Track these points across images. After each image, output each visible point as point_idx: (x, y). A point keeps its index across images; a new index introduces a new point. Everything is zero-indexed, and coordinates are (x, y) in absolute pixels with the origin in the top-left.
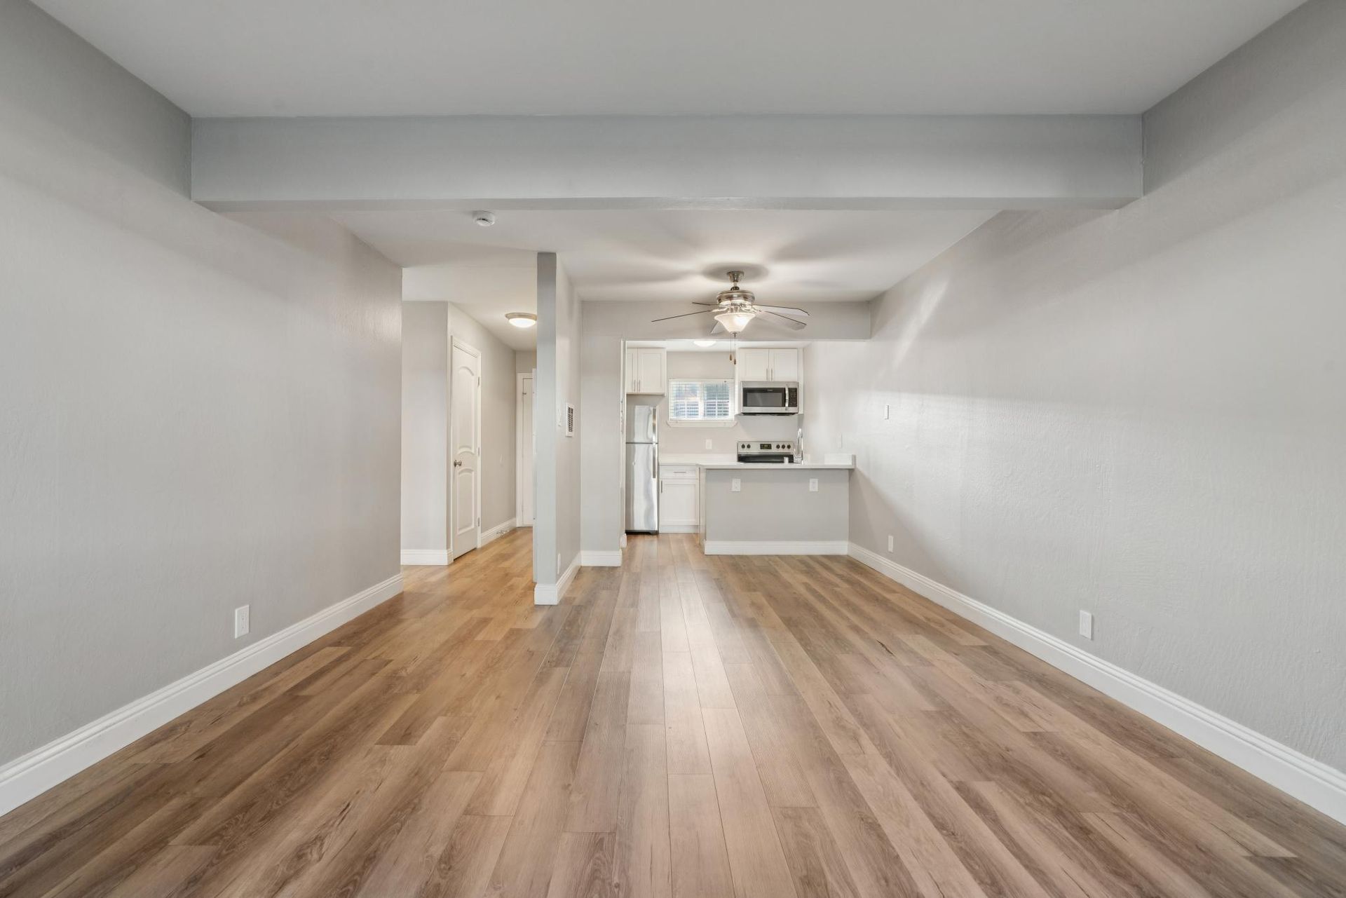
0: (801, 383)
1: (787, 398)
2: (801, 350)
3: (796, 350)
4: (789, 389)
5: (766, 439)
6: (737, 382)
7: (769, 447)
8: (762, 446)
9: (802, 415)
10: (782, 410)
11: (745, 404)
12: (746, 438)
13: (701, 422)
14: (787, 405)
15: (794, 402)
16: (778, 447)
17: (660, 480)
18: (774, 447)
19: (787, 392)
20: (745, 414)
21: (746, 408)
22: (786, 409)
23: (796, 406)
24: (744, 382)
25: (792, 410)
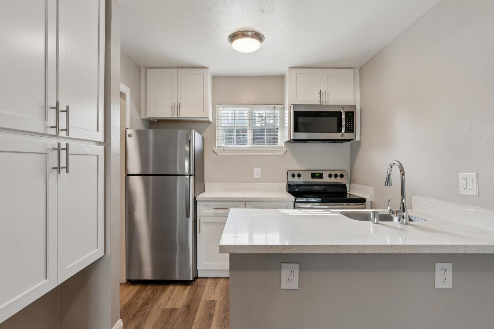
0: (358, 108)
1: (344, 123)
2: (357, 71)
3: (352, 70)
4: (347, 113)
5: (317, 166)
6: (287, 106)
7: (321, 176)
8: (314, 176)
9: (359, 143)
10: (337, 136)
11: (296, 129)
12: (296, 166)
13: (249, 149)
14: (343, 131)
15: (350, 128)
16: (330, 176)
17: (198, 218)
18: (326, 175)
19: (343, 117)
20: (296, 141)
21: (297, 134)
22: (342, 136)
23: (353, 132)
24: (295, 106)
25: (348, 136)
